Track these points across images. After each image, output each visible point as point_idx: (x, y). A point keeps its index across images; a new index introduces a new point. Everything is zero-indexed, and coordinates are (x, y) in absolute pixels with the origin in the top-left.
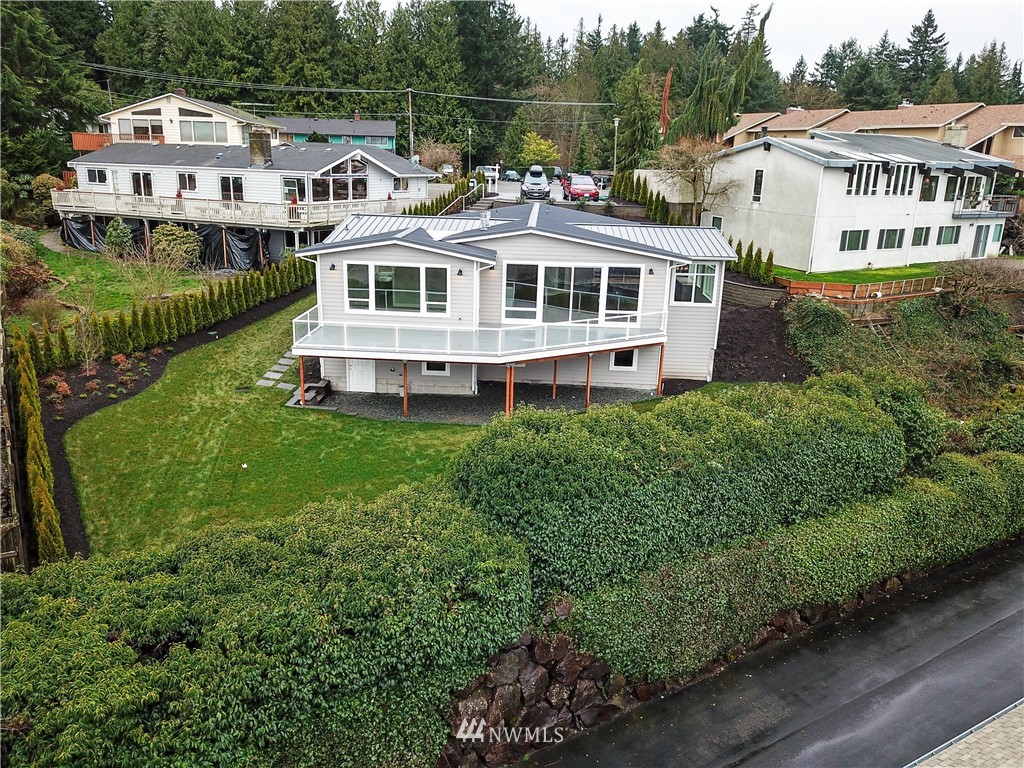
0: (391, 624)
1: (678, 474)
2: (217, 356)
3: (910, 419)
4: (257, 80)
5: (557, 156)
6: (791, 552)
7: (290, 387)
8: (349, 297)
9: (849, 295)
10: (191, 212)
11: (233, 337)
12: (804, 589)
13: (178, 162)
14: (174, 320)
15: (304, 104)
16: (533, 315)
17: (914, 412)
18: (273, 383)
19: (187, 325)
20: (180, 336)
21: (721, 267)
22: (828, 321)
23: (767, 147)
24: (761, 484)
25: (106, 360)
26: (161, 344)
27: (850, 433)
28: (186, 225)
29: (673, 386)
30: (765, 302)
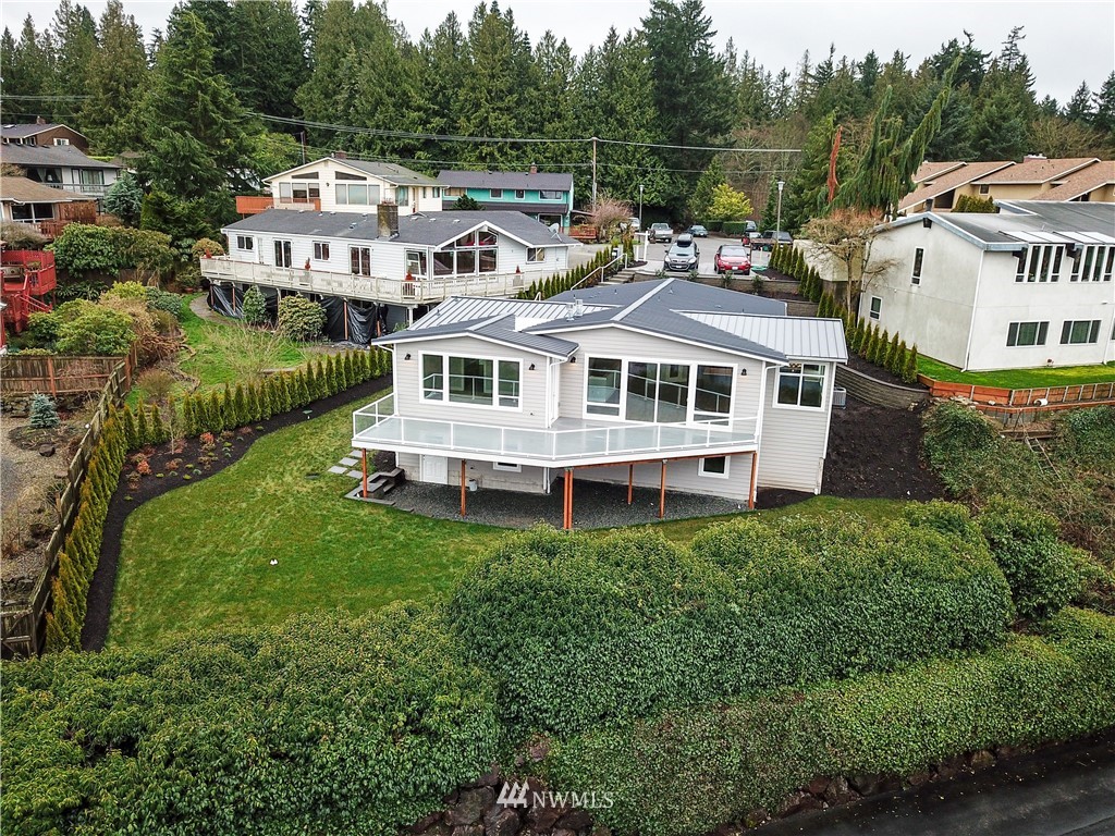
0: (325, 753)
1: (690, 614)
2: (302, 438)
3: (1033, 562)
4: (442, 131)
5: (749, 210)
6: (833, 710)
7: (359, 475)
8: (425, 387)
9: (1003, 401)
10: (319, 285)
11: (326, 417)
12: (849, 754)
13: (316, 231)
14: (267, 399)
15: (486, 154)
16: (616, 412)
17: (1037, 553)
18: (344, 470)
19: (282, 404)
20: (274, 415)
21: (831, 369)
22: (970, 431)
23: (928, 223)
24: (800, 630)
25: (193, 438)
26: (252, 423)
27: (928, 579)
28: (313, 297)
29: (772, 499)
30: (903, 404)
